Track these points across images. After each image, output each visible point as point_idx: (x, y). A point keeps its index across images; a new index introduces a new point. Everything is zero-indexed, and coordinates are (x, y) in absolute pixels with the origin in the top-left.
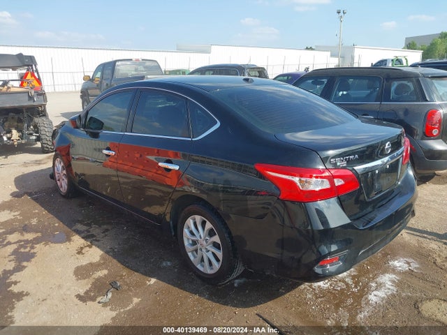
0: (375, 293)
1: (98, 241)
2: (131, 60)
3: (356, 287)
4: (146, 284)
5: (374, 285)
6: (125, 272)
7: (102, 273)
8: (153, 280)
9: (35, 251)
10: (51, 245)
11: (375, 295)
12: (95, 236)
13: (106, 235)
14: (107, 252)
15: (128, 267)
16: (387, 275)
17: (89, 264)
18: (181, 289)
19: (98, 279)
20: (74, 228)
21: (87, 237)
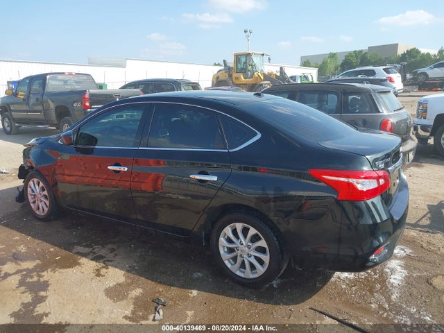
0: (392, 277)
1: (111, 261)
2: (63, 73)
3: (375, 274)
4: (189, 297)
5: (388, 270)
6: (161, 288)
7: (137, 292)
8: (195, 292)
9: (45, 278)
10: (60, 270)
11: (394, 279)
12: (104, 257)
13: (116, 255)
14: (128, 271)
15: (160, 283)
16: (393, 261)
17: (117, 284)
18: (227, 296)
19: (137, 299)
20: (74, 251)
21: (96, 259)
